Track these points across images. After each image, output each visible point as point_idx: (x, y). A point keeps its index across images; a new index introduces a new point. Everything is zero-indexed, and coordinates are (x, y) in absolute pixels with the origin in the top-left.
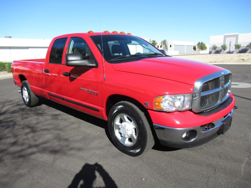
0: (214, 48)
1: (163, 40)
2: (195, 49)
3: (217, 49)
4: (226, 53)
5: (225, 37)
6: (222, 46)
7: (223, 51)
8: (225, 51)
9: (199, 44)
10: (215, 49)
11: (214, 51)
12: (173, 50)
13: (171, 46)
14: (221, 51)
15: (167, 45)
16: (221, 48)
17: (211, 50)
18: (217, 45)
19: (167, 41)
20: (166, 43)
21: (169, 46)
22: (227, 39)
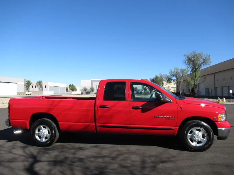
0: (85, 89)
1: (39, 81)
2: (67, 90)
3: (87, 91)
4: (94, 94)
5: (92, 81)
6: (91, 89)
7: (91, 92)
8: (94, 93)
9: (70, 86)
10: (86, 91)
11: (84, 92)
12: (48, 90)
13: (46, 87)
14: (90, 92)
15: (42, 85)
16: (90, 90)
17: (82, 91)
18: (87, 88)
19: (42, 82)
20: (42, 84)
21: (44, 87)
22: (94, 83)
